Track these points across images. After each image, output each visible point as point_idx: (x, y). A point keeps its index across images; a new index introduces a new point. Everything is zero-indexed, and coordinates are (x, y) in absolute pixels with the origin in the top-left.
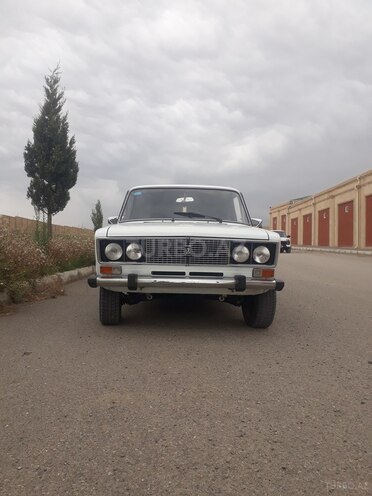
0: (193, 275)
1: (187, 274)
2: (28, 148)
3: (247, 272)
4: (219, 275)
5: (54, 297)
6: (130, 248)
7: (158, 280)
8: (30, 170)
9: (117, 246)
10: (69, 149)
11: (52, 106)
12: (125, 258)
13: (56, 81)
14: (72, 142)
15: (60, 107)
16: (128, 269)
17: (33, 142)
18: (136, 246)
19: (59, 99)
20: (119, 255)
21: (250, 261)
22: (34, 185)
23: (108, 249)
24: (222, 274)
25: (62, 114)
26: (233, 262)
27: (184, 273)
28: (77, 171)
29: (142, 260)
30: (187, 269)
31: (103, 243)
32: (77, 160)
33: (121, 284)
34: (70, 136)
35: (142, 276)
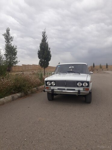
0: (67, 89)
1: (66, 89)
2: (38, 52)
3: (81, 89)
4: (74, 90)
5: (42, 92)
6: (52, 83)
7: (59, 91)
8: (39, 57)
9: (50, 82)
10: (49, 51)
11: (44, 40)
12: (51, 85)
13: (45, 33)
14: (50, 49)
15: (46, 39)
16: (52, 88)
17: (40, 50)
18: (54, 82)
19: (46, 37)
20: (50, 84)
21: (82, 86)
22: (40, 61)
23: (48, 83)
24: (75, 89)
25: (47, 41)
26: (77, 86)
27: (65, 89)
28: (51, 56)
29: (55, 86)
30: (66, 88)
31: (47, 81)
32: (51, 54)
33: (50, 91)
34: (49, 47)
35: (55, 90)
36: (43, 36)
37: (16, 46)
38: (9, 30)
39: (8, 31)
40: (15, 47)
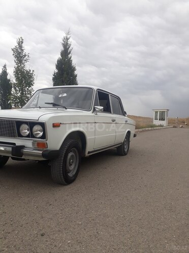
2: (54, 75)
3: (28, 143)
10: (73, 74)
13: (68, 39)
15: (70, 52)
21: (30, 135)
24: (15, 144)
36: (63, 44)
37: (33, 71)
38: (22, 43)
39: (20, 43)
40: (31, 72)
